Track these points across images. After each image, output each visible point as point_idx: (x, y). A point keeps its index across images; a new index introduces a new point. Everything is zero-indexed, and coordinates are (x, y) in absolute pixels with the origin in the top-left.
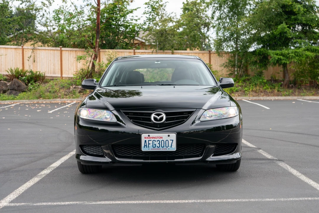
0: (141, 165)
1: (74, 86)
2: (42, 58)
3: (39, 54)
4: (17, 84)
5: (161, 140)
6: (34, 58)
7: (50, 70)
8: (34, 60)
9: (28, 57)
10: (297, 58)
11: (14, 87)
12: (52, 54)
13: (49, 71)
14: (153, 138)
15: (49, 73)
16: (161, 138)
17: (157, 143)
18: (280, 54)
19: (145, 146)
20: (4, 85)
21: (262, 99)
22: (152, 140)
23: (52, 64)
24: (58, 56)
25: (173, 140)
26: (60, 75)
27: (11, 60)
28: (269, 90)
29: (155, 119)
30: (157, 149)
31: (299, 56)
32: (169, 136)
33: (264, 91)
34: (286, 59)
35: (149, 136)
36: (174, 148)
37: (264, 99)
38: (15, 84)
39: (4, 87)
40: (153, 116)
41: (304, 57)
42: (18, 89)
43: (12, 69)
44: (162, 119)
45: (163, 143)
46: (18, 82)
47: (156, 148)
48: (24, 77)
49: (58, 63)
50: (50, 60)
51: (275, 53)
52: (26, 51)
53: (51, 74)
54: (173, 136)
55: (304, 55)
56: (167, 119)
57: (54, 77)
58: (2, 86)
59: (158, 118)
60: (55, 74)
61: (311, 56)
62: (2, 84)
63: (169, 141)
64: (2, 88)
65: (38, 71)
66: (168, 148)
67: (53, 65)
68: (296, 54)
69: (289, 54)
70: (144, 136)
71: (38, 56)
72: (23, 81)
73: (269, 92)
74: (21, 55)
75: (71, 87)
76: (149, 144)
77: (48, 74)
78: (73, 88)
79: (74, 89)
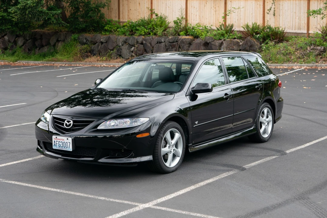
1: (312, 47)
2: (285, 10)
3: (282, 5)
4: (249, 44)
5: (63, 141)
6: (274, 11)
7: (294, 24)
8: (274, 13)
9: (268, 10)
11: (246, 47)
12: (298, 4)
13: (294, 27)
14: (59, 139)
15: (294, 29)
17: (61, 143)
20: (236, 44)
23: (297, 17)
24: (305, 7)
26: (305, 32)
27: (251, 13)
29: (66, 124)
35: (56, 138)
36: (70, 149)
38: (247, 44)
39: (235, 47)
42: (249, 49)
43: (249, 24)
44: (70, 125)
45: (64, 144)
46: (250, 41)
47: (61, 147)
48: (258, 35)
49: (304, 15)
50: (295, 12)
52: (267, 3)
53: (295, 30)
54: (70, 140)
57: (299, 33)
58: (234, 45)
60: (300, 30)
62: (234, 43)
63: (68, 143)
64: (233, 48)
65: (277, 27)
67: (298, 19)
71: (281, 8)
72: (258, 39)
74: (262, 7)
75: (308, 48)
76: (57, 144)
77: (292, 30)
78: (310, 49)
79: (311, 51)
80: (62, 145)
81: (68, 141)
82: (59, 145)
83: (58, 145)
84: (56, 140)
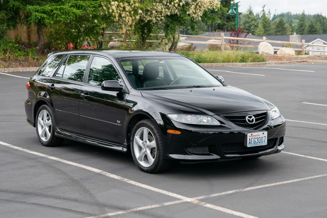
0: (241, 158)
5: (258, 137)
10: (63, 16)
16: (259, 135)
17: (256, 140)
18: (42, 11)
19: (249, 143)
21: (21, 71)
22: (254, 137)
25: (265, 137)
28: (22, 58)
29: (249, 121)
30: (256, 144)
31: (65, 14)
32: (263, 133)
33: (15, 59)
34: (49, 18)
36: (265, 143)
37: (24, 71)
40: (247, 118)
41: (71, 15)
44: (253, 120)
51: (35, 10)
55: (71, 13)
56: (256, 120)
59: (251, 119)
61: (79, 15)
63: (263, 137)
66: (263, 143)
68: (62, 11)
69: (52, 11)
70: (249, 135)
73: (22, 61)
80: (257, 141)
81: (263, 136)
82: (255, 142)
83: (253, 142)
84: (251, 138)
